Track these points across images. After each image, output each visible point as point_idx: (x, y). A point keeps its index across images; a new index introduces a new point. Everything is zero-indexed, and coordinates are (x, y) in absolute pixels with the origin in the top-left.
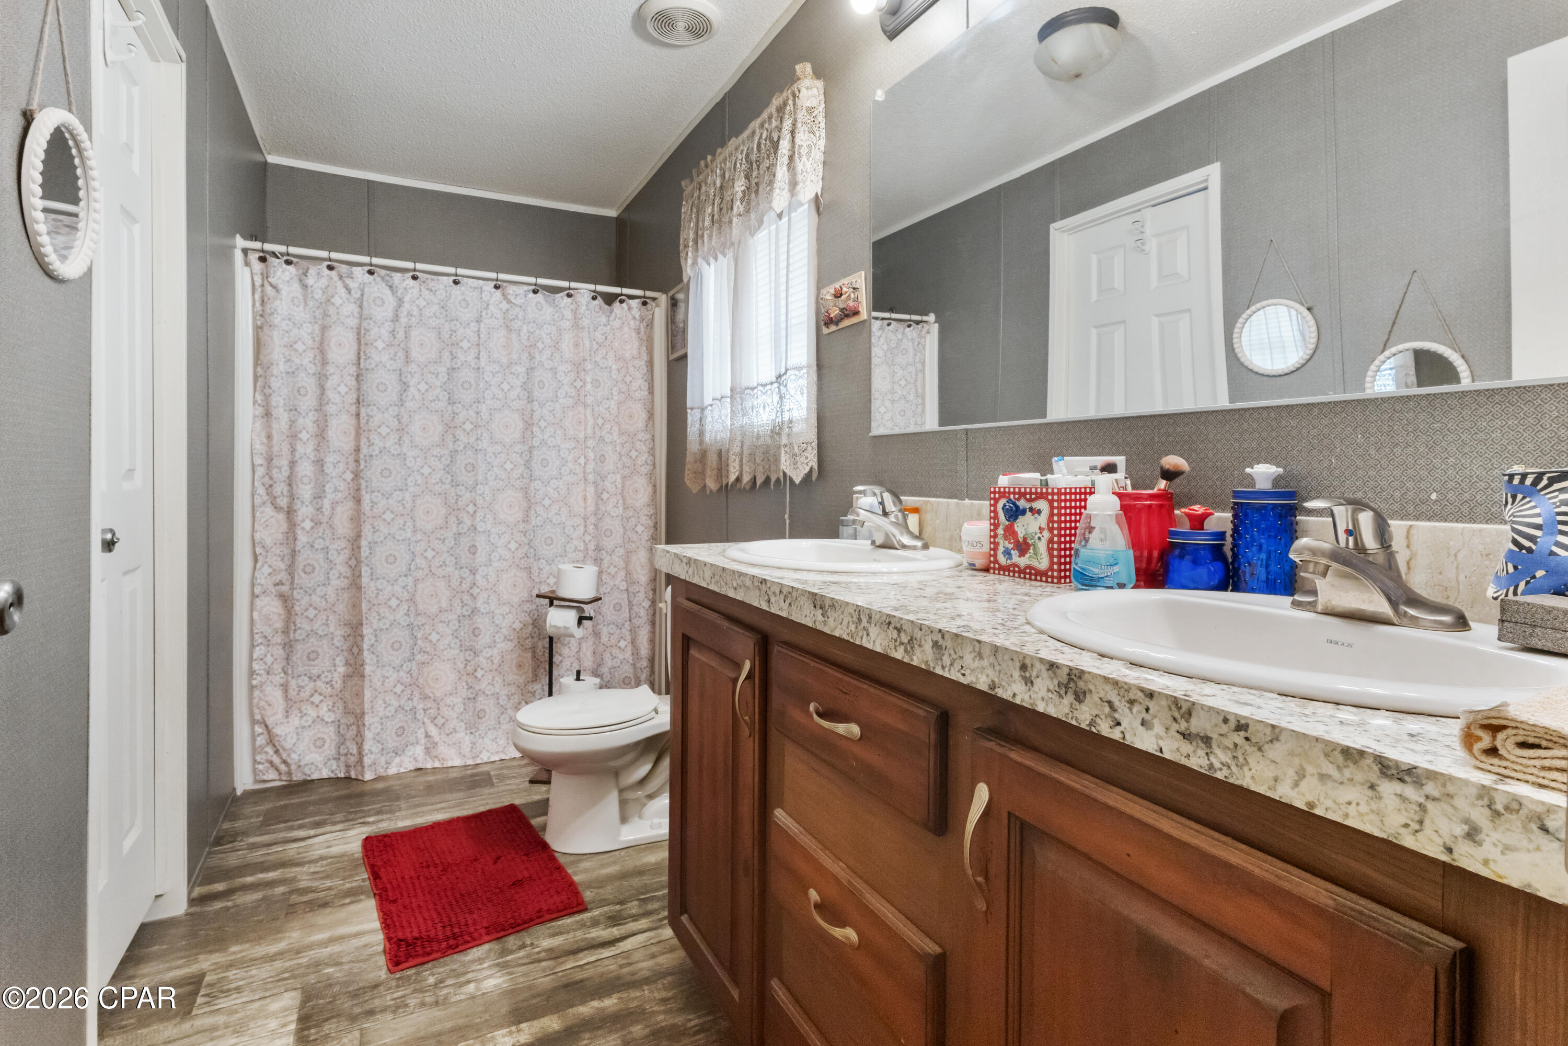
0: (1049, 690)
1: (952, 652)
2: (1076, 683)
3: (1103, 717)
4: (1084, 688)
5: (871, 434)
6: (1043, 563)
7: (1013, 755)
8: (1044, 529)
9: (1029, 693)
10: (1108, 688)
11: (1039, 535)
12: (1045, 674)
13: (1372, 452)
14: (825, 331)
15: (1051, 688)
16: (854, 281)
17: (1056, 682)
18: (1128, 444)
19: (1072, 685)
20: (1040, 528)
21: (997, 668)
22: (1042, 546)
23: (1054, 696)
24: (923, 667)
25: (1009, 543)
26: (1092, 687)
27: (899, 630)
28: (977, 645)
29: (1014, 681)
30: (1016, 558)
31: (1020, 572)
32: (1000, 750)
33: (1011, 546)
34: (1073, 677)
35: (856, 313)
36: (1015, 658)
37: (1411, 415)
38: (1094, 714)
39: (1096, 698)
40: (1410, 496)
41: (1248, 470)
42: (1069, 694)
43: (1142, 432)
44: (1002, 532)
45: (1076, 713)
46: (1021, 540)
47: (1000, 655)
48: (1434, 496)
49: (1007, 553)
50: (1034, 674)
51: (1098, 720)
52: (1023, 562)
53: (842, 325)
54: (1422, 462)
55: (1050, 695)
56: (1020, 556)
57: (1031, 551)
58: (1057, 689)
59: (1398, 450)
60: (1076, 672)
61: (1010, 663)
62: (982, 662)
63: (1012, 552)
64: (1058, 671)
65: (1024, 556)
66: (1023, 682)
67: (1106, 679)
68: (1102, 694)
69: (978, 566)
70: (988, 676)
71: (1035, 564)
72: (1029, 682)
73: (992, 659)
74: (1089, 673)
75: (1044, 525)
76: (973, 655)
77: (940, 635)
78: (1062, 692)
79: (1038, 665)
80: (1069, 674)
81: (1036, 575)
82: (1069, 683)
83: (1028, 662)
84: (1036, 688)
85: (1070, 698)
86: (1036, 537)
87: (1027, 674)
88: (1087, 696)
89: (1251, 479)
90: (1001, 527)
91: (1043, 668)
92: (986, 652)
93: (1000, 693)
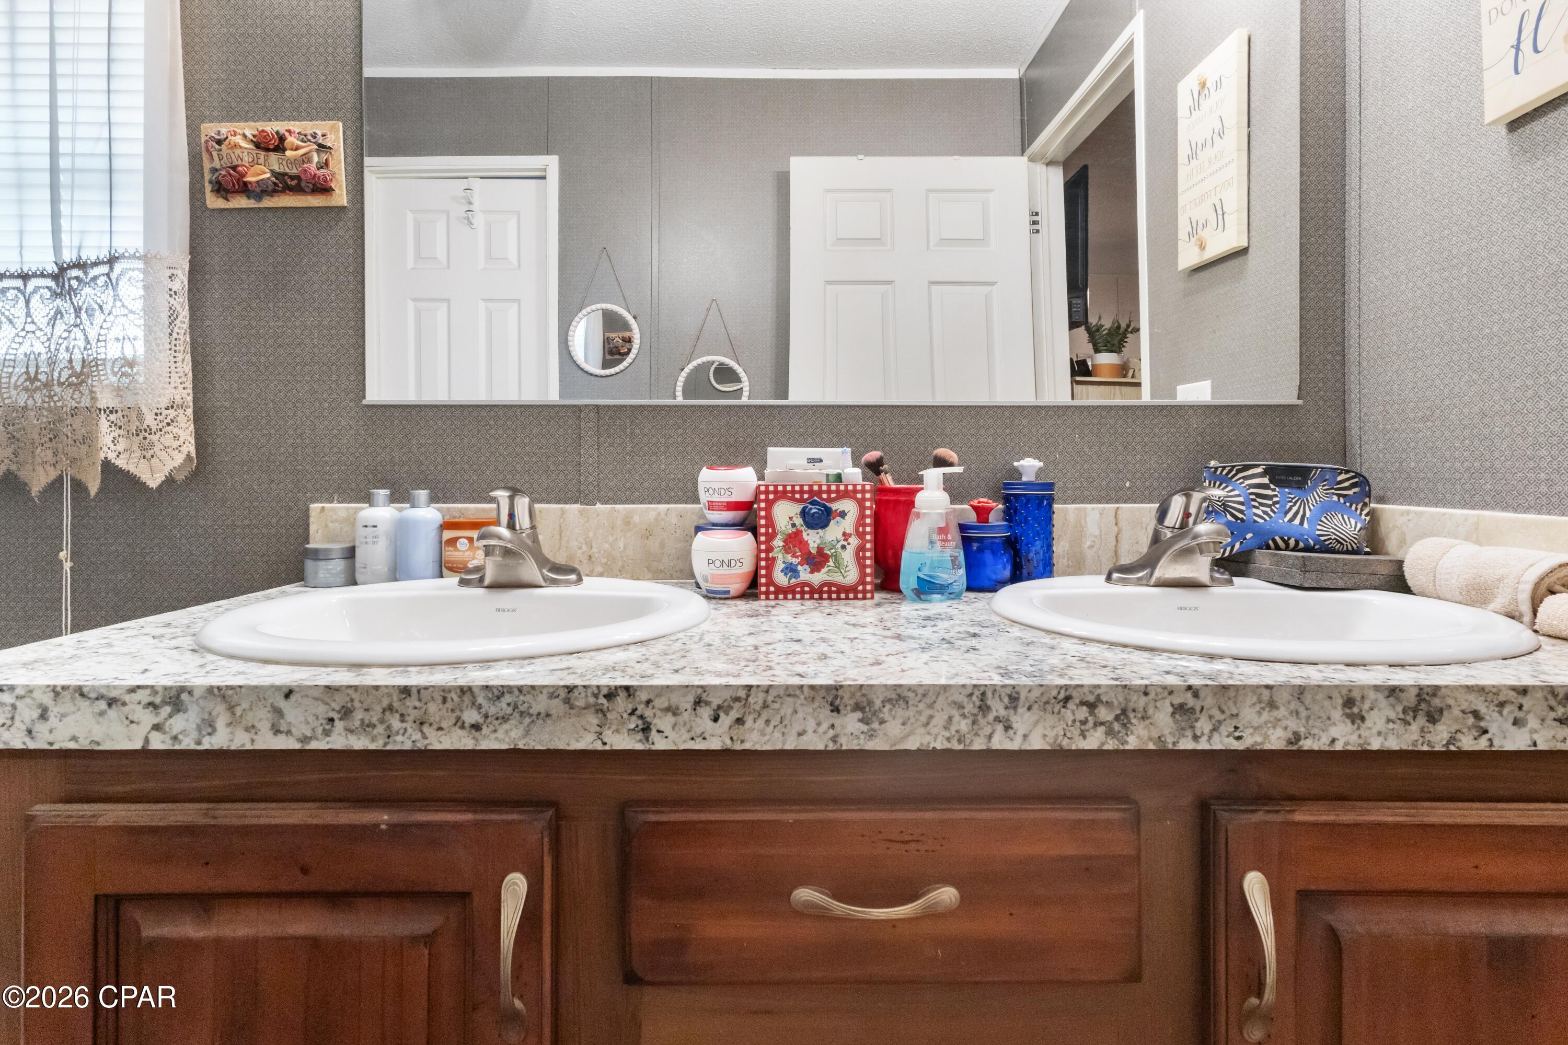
0: (1389, 721)
1: (1215, 712)
2: (1428, 703)
3: (1465, 730)
4: (1440, 705)
5: (364, 402)
6: (851, 576)
7: (1299, 817)
8: (850, 535)
9: (1358, 732)
10: (1472, 697)
11: (842, 543)
12: (1383, 702)
13: (1086, 449)
14: (214, 202)
15: (1392, 715)
16: (319, 133)
17: (1400, 709)
18: (853, 435)
19: (1423, 706)
20: (844, 534)
21: (1304, 713)
22: (848, 557)
23: (1398, 726)
24: (1151, 746)
25: (794, 556)
26: (1451, 702)
27: (1092, 706)
28: (1266, 692)
29: (1334, 724)
30: (805, 574)
31: (812, 591)
32: (1279, 818)
33: (795, 561)
34: (1425, 696)
35: (323, 189)
36: (1335, 694)
37: (1112, 421)
38: (1453, 730)
39: (1456, 712)
40: (1112, 484)
41: (1015, 464)
42: (1419, 717)
43: (870, 423)
44: (781, 544)
45: (1428, 737)
46: (814, 551)
47: (1308, 698)
48: (1128, 484)
49: (791, 570)
50: (1366, 706)
51: (1459, 736)
52: (817, 579)
53: (267, 202)
54: (1120, 458)
55: (1391, 726)
56: (812, 572)
57: (831, 563)
58: (1402, 716)
59: (1104, 448)
60: (1429, 690)
61: (1327, 703)
62: (1275, 713)
63: (799, 568)
64: (1402, 695)
65: (819, 571)
66: (1348, 722)
67: (1469, 688)
68: (1465, 706)
69: (733, 593)
70: (1286, 728)
71: (838, 578)
72: (1357, 719)
73: (1294, 705)
74: (1447, 687)
75: (850, 529)
76: (1258, 707)
77: (1189, 695)
78: (1409, 718)
79: (1372, 695)
80: (1418, 695)
81: (838, 593)
82: (1419, 703)
83: (1356, 694)
84: (1368, 723)
85: (1421, 720)
86: (839, 545)
87: (1356, 710)
88: (1445, 713)
89: (1017, 473)
90: (779, 537)
91: (1380, 697)
92: (1282, 697)
93: (1307, 744)
